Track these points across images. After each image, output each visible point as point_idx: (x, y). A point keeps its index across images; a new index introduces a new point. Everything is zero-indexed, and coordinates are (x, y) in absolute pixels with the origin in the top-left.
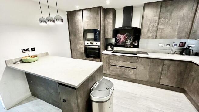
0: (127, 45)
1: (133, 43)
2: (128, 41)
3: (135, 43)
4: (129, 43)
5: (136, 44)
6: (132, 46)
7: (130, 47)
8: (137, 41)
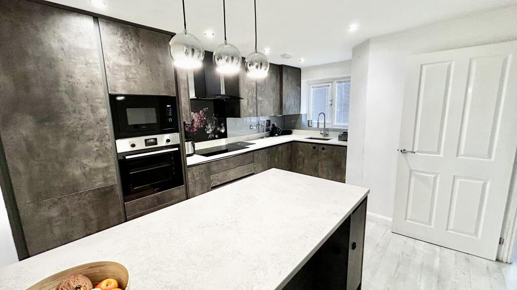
0: (209, 134)
1: (218, 129)
2: (209, 127)
3: (221, 127)
4: (211, 130)
5: (223, 131)
6: (217, 136)
7: (214, 138)
8: (222, 124)
